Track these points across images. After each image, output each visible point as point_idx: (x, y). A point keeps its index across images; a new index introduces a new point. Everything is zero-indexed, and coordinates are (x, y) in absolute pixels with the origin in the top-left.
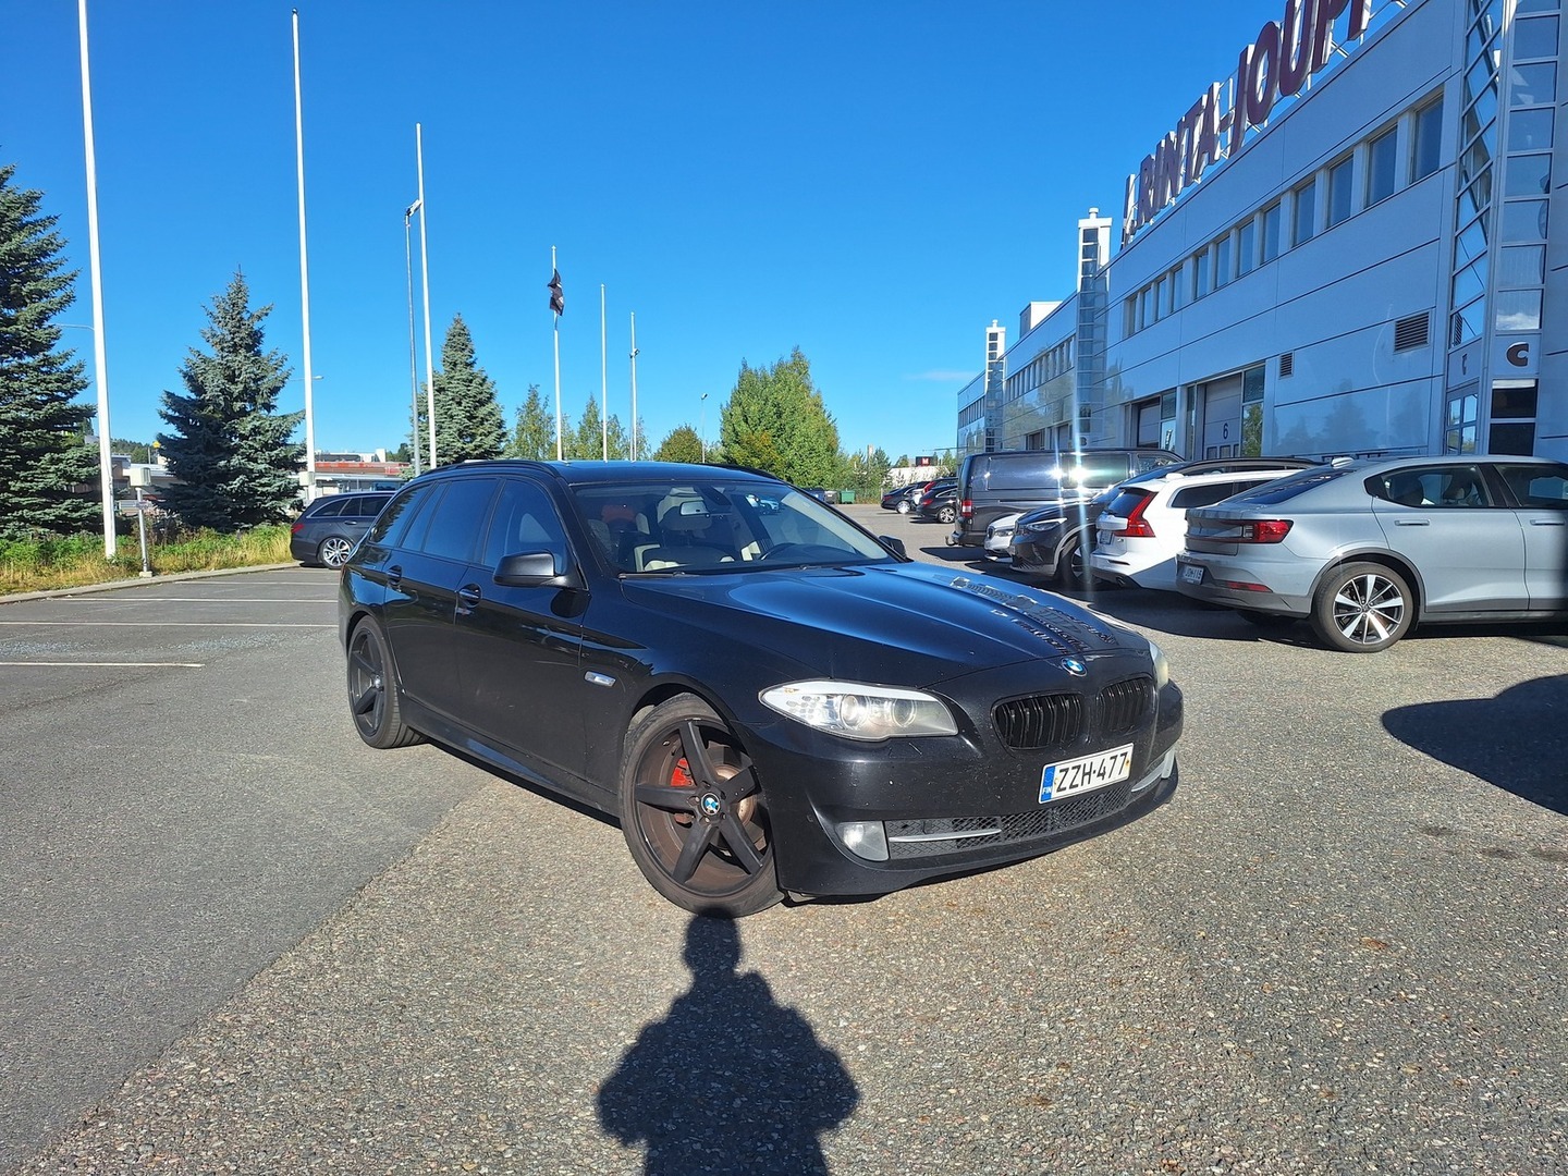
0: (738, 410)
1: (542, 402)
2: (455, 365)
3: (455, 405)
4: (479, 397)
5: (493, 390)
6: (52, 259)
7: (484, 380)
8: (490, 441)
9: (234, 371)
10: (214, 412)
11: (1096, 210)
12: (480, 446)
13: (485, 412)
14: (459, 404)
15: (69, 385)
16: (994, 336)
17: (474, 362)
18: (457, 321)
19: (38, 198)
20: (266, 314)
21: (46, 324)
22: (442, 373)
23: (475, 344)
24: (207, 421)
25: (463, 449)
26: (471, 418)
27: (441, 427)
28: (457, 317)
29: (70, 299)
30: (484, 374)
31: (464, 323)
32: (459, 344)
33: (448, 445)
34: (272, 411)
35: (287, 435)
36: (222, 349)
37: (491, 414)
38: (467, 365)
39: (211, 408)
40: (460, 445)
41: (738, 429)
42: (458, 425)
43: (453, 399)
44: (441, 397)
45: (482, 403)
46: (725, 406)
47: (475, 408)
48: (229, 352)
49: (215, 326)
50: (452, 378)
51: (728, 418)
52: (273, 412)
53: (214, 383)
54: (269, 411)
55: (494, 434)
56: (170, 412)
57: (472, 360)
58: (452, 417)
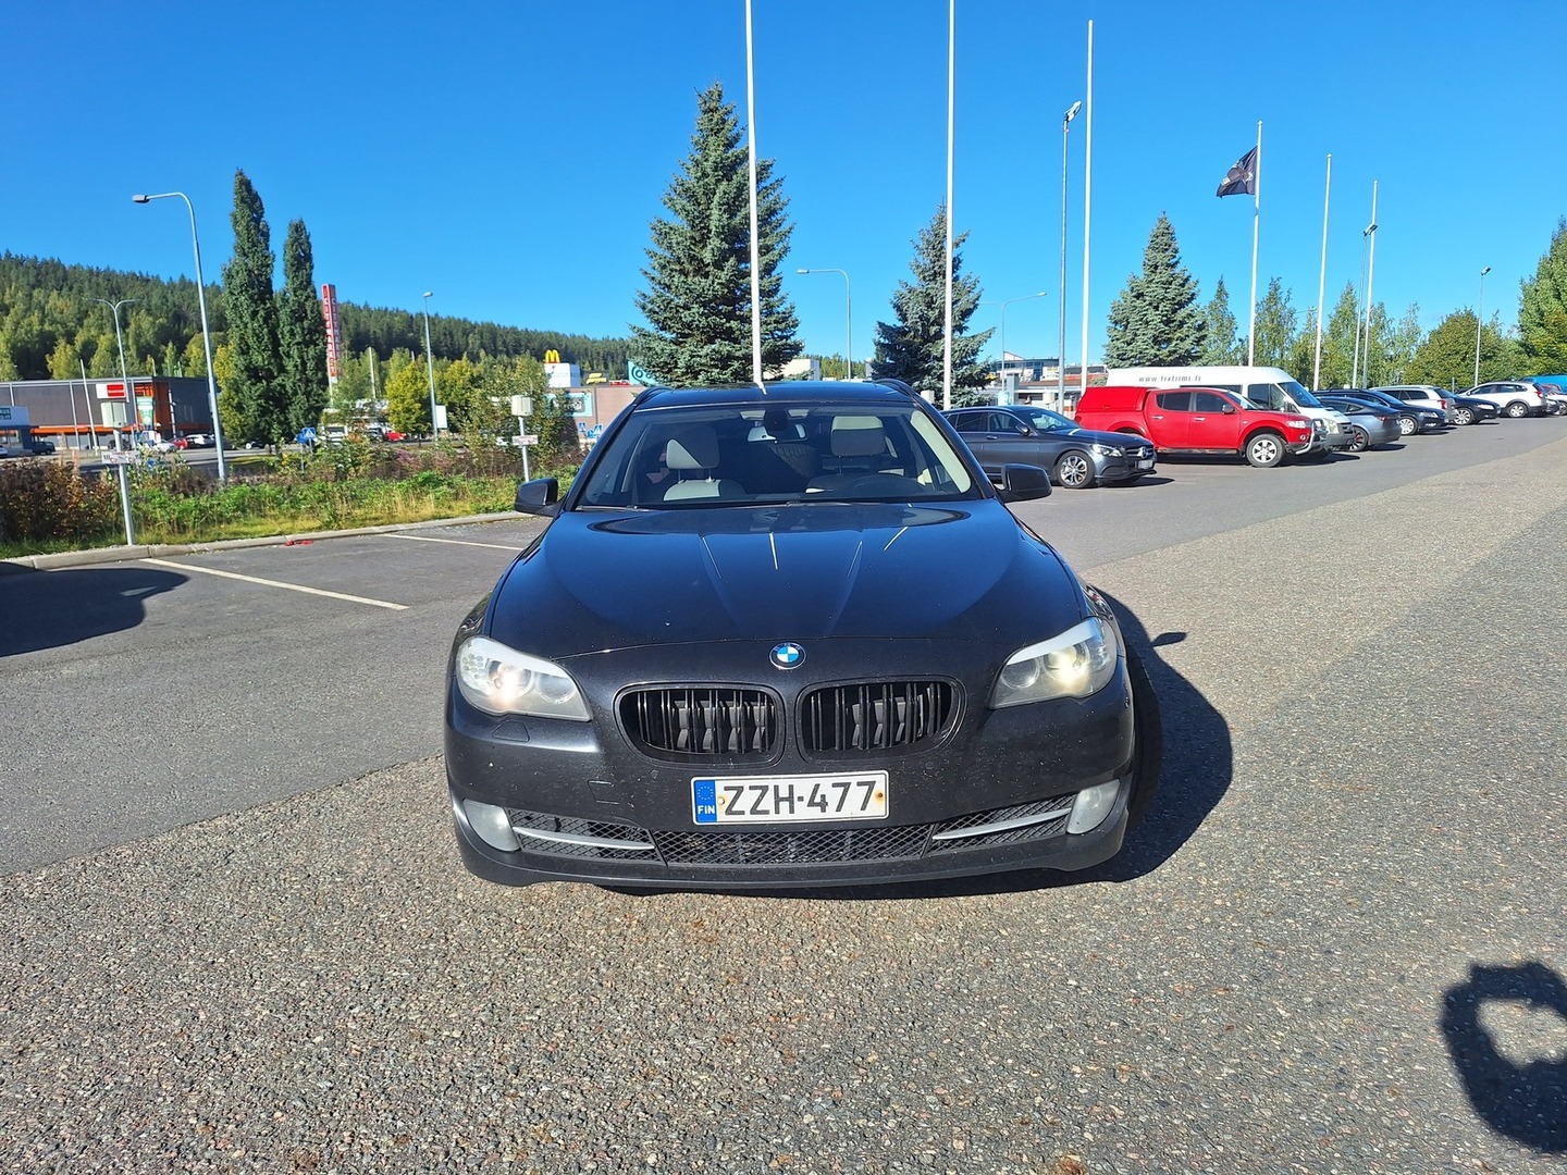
0: (1548, 283)
1: (1284, 296)
2: (1156, 267)
3: (1151, 310)
4: (1178, 298)
5: (1195, 290)
6: (778, 217)
7: (1187, 280)
8: (1187, 345)
9: (932, 298)
10: (915, 337)
12: (1175, 352)
13: (1184, 315)
14: (1157, 308)
15: (784, 325)
17: (1177, 262)
18: (1161, 221)
19: (771, 165)
20: (964, 241)
21: (774, 273)
22: (1142, 277)
23: (1178, 244)
24: (909, 344)
25: (1156, 356)
26: (1167, 322)
27: (1136, 335)
28: (1161, 216)
29: (786, 250)
30: (1187, 274)
31: (1169, 221)
32: (1164, 241)
33: (1141, 353)
34: (964, 332)
35: (974, 353)
36: (924, 278)
37: (1190, 316)
38: (1168, 265)
39: (912, 333)
40: (1153, 351)
41: (1544, 308)
42: (1152, 331)
43: (1150, 304)
44: (1138, 303)
45: (1181, 305)
46: (1527, 281)
47: (1174, 311)
48: (930, 280)
49: (920, 258)
50: (1151, 281)
51: (1530, 294)
52: (965, 334)
53: (915, 310)
54: (961, 333)
55: (1192, 338)
56: (882, 340)
57: (1175, 260)
58: (1147, 323)
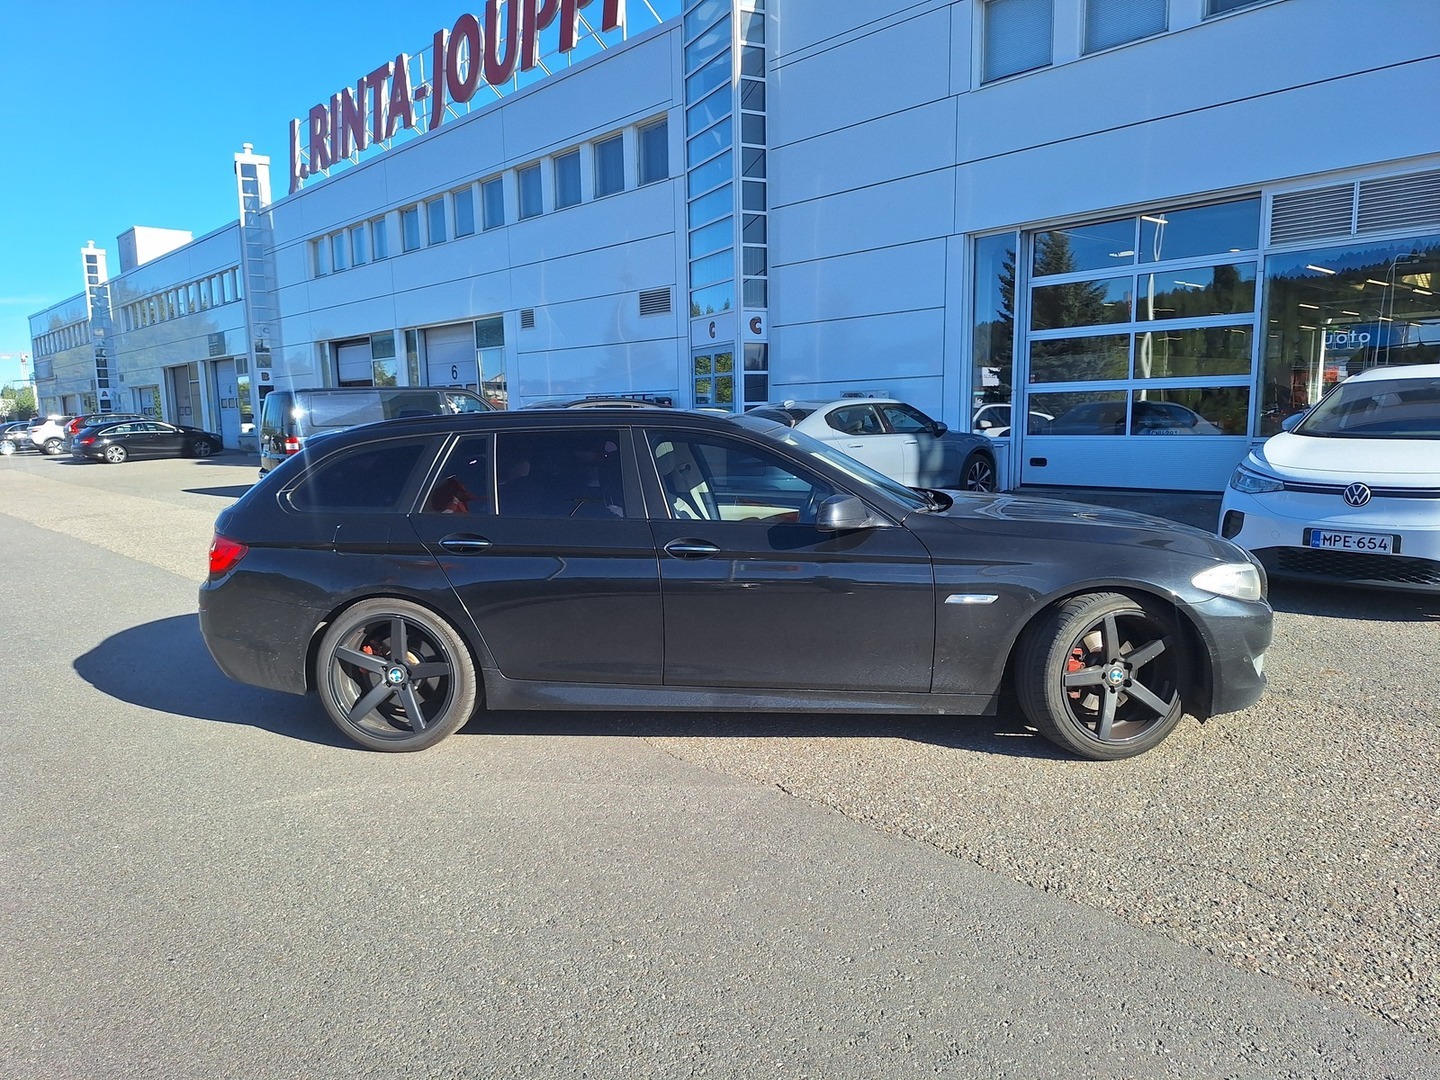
11: (251, 146)
16: (91, 259)
